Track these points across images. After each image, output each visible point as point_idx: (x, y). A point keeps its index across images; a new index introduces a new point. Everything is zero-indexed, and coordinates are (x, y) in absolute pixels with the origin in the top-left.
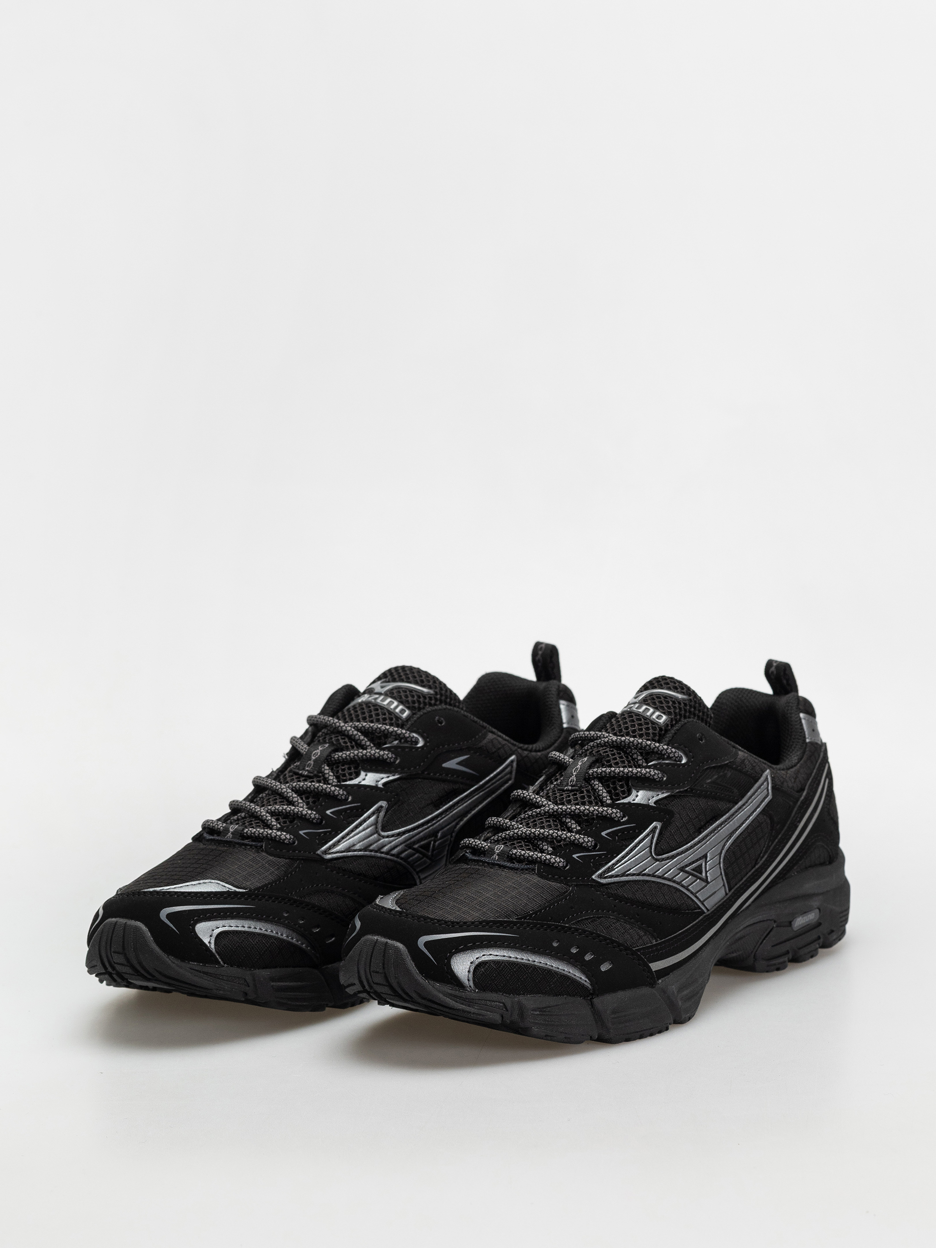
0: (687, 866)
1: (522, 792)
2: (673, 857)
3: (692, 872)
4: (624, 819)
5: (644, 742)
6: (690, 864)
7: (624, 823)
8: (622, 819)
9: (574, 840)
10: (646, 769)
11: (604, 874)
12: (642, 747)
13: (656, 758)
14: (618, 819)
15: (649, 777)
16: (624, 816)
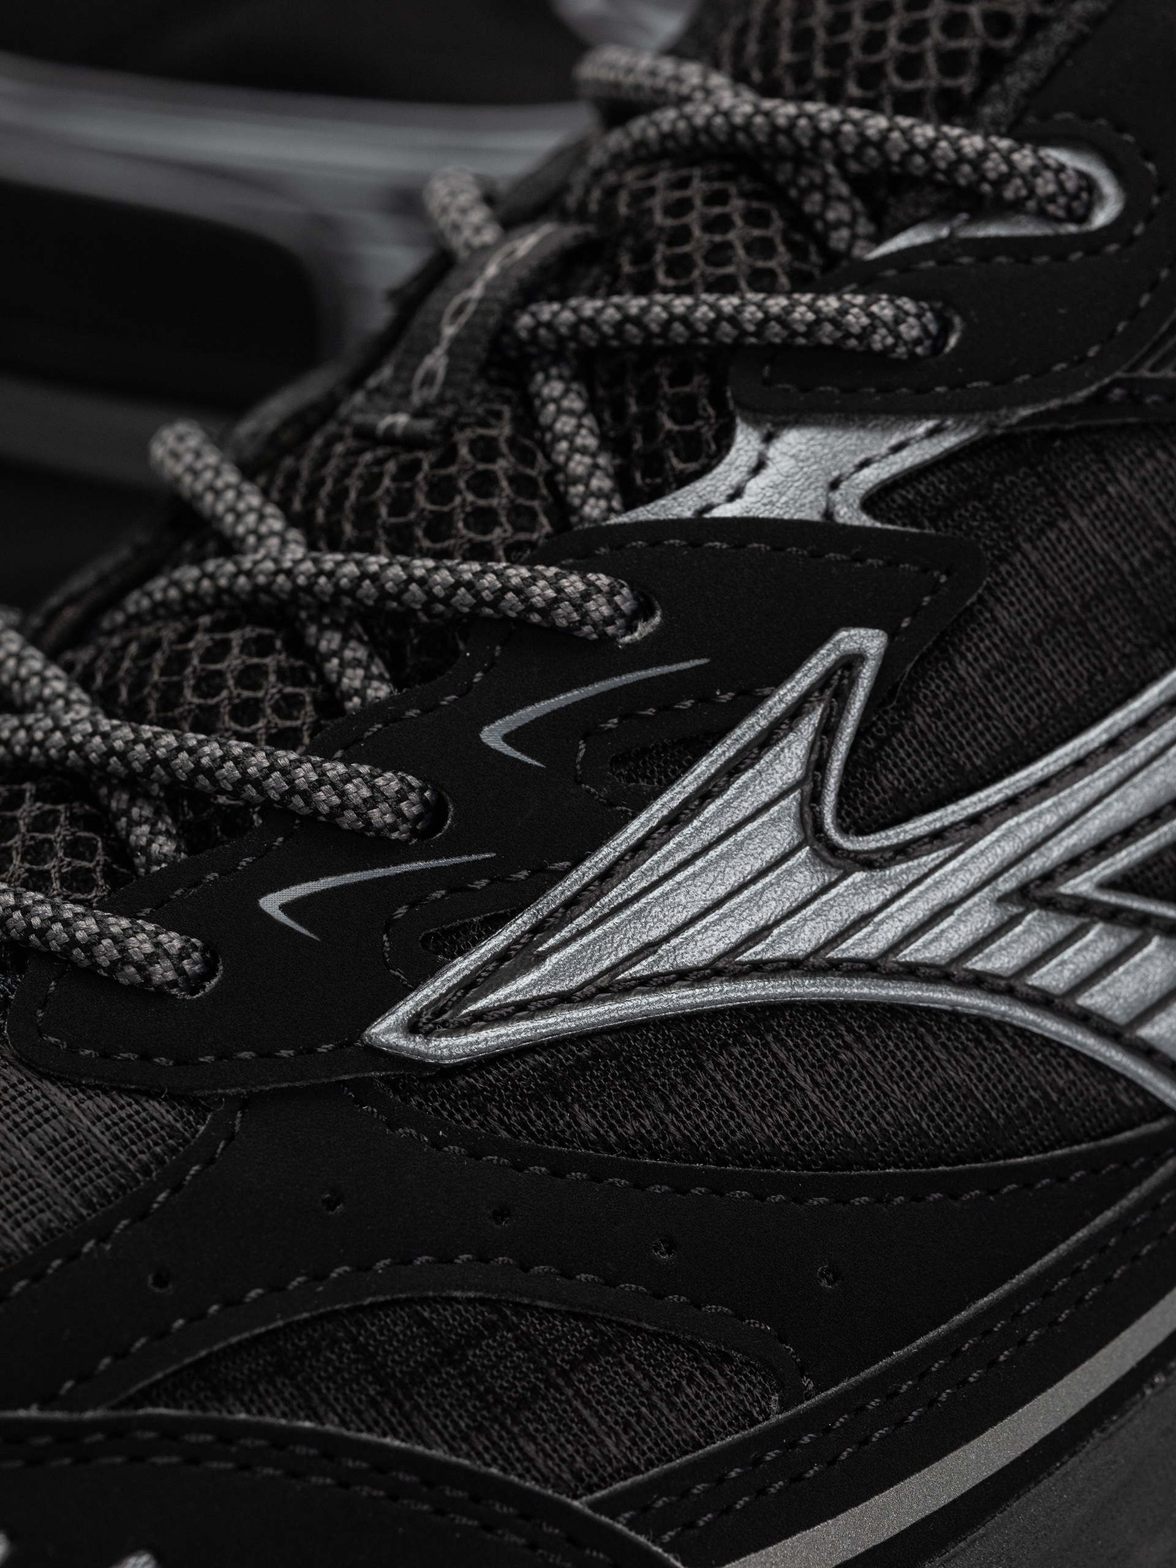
0: (1074, 863)
1: (237, 564)
2: (978, 823)
3: (1112, 898)
4: (643, 630)
5: (896, 135)
6: (1102, 848)
7: (639, 654)
8: (630, 629)
9: (337, 811)
10: (900, 295)
11: (461, 1003)
12: (934, 169)
13: (923, 212)
14: (603, 635)
15: (889, 350)
16: (644, 611)
